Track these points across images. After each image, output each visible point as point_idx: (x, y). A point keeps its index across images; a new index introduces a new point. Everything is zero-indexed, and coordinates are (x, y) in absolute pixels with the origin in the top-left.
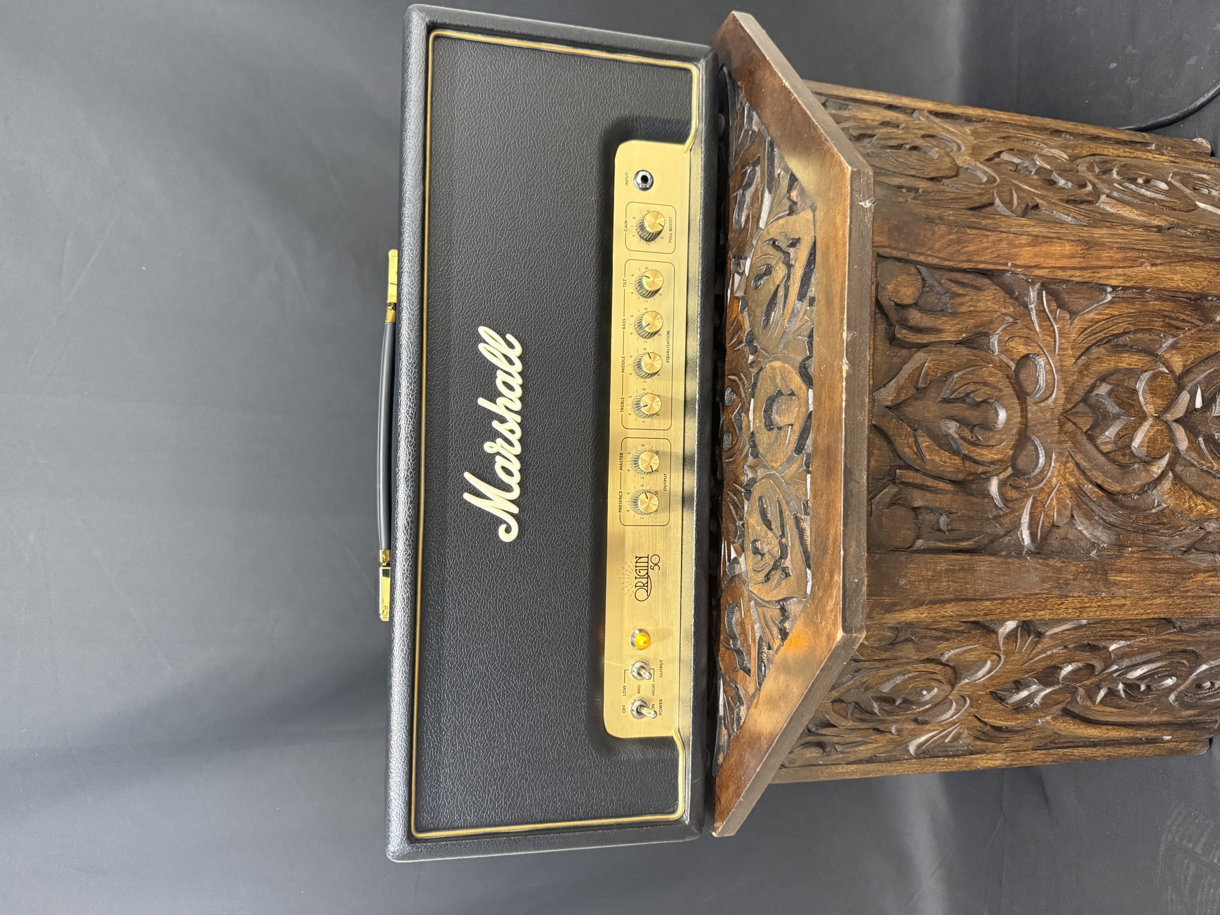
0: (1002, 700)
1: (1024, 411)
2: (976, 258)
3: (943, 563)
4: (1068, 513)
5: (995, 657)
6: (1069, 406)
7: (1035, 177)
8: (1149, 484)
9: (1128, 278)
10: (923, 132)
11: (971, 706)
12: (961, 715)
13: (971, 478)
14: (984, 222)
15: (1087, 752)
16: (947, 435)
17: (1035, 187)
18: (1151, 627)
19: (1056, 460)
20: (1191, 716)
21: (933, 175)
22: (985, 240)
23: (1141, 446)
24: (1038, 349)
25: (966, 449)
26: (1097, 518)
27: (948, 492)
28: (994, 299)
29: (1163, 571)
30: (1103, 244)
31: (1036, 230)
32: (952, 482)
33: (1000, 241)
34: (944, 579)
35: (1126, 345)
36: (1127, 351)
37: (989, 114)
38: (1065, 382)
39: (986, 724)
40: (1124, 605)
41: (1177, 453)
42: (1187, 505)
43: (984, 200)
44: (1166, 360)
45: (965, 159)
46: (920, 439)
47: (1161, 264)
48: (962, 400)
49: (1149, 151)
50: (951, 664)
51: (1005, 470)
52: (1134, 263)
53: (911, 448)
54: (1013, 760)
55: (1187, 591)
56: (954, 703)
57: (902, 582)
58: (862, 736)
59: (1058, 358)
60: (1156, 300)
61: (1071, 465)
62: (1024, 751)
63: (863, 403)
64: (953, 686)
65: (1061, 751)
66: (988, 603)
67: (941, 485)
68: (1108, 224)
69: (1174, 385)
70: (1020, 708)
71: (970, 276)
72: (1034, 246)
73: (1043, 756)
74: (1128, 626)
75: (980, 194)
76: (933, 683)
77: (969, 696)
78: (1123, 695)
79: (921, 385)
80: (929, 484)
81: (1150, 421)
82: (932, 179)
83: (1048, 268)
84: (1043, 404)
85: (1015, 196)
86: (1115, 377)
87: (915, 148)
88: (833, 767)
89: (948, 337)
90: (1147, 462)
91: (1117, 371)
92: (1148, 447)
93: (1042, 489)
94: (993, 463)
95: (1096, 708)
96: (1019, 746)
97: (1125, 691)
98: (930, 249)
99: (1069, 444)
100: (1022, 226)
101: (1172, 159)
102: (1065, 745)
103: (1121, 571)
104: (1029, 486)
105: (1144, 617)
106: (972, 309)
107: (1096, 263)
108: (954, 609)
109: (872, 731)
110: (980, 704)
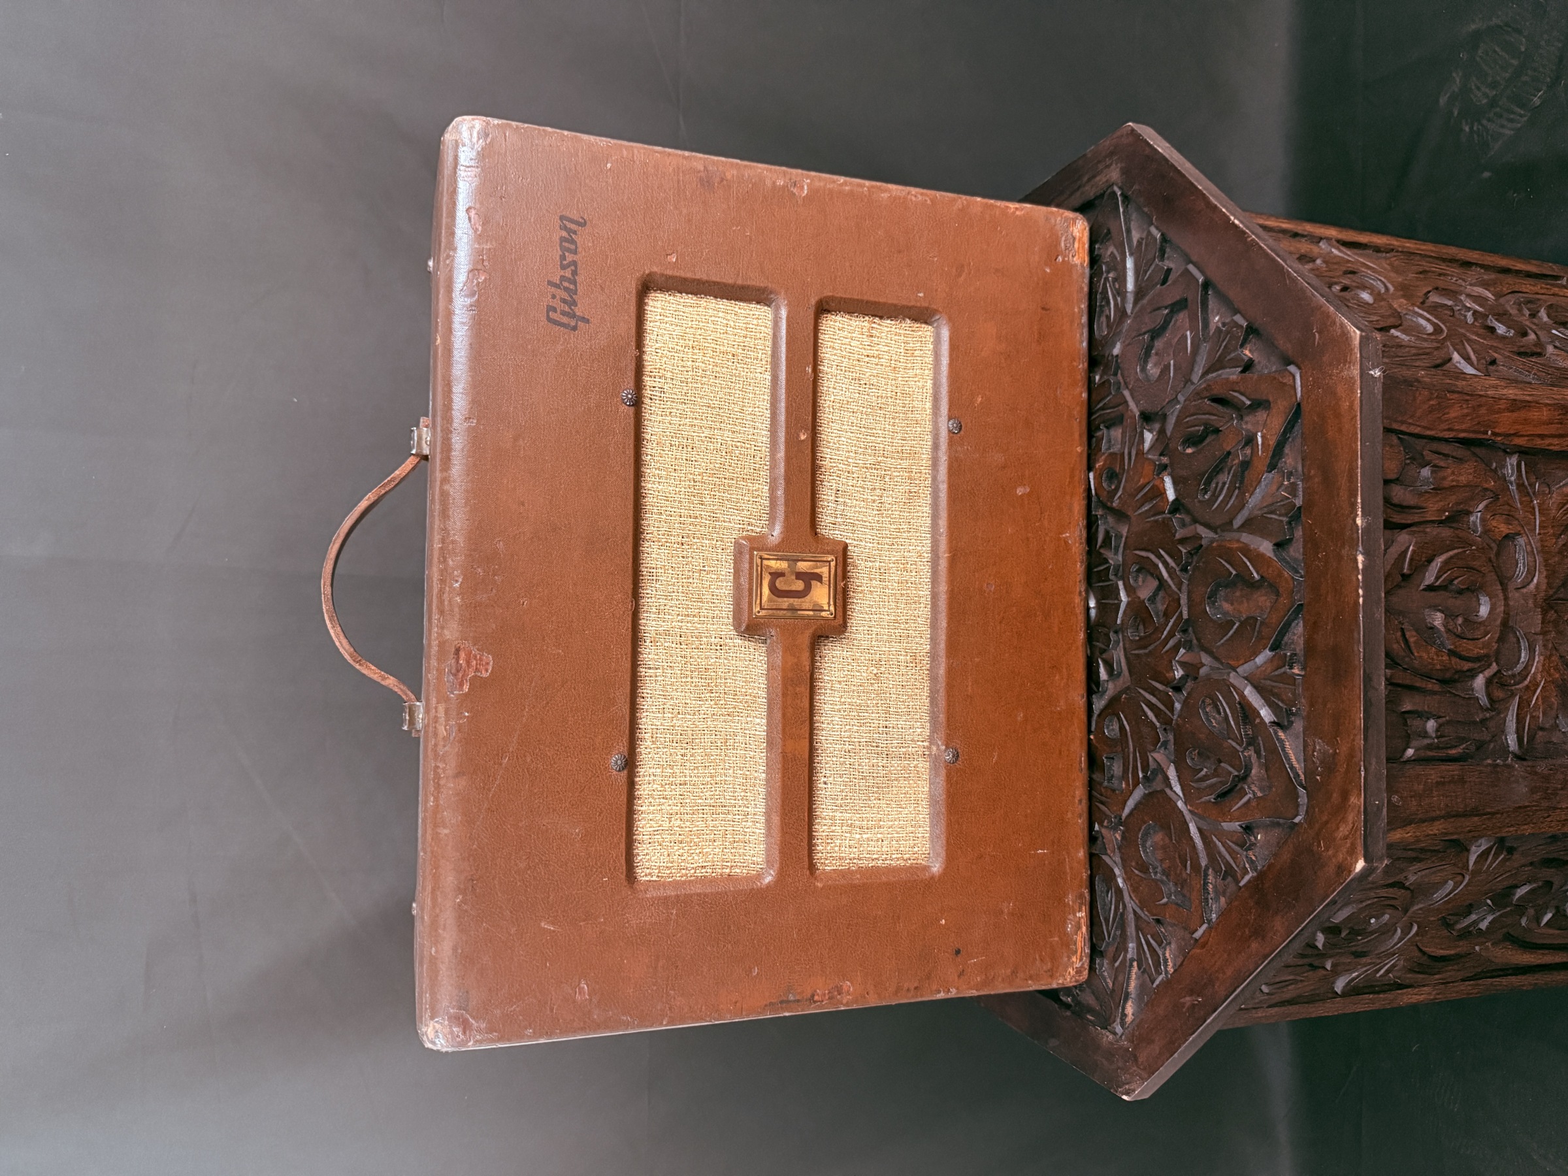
0: (1449, 926)
1: (1506, 599)
2: (1458, 426)
3: (1433, 774)
4: (1553, 713)
5: (1459, 878)
10: (1343, 269)
11: (1417, 934)
12: (1404, 944)
13: (1457, 676)
15: (1514, 980)
16: (1432, 628)
17: (1481, 337)
19: (1541, 654)
21: (1382, 324)
22: (1464, 406)
24: (1519, 528)
25: (1452, 643)
27: (1435, 693)
28: (1474, 472)
31: (1511, 392)
32: (1437, 680)
33: (1480, 406)
38: (1546, 564)
39: (1424, 953)
43: (1442, 354)
45: (1399, 304)
46: (1408, 634)
48: (1446, 587)
50: (1412, 888)
51: (1489, 666)
53: (1399, 644)
54: (1438, 994)
58: (1295, 974)
59: (1538, 537)
61: (1555, 658)
62: (1453, 982)
64: (1406, 911)
67: (1431, 685)
70: (1466, 934)
71: (1449, 445)
72: (1513, 411)
73: (1470, 988)
75: (1436, 348)
76: (1387, 911)
77: (1418, 923)
79: (1407, 571)
80: (1418, 684)
83: (1527, 436)
84: (1524, 590)
85: (1469, 348)
87: (1345, 289)
89: (1429, 516)
93: (1527, 687)
94: (1479, 658)
95: (1539, 931)
96: (1449, 977)
98: (1411, 417)
99: (1553, 634)
100: (1495, 387)
102: (1495, 974)
104: (1515, 684)
106: (1454, 483)
108: (1440, 827)
109: (1307, 968)
110: (1427, 931)
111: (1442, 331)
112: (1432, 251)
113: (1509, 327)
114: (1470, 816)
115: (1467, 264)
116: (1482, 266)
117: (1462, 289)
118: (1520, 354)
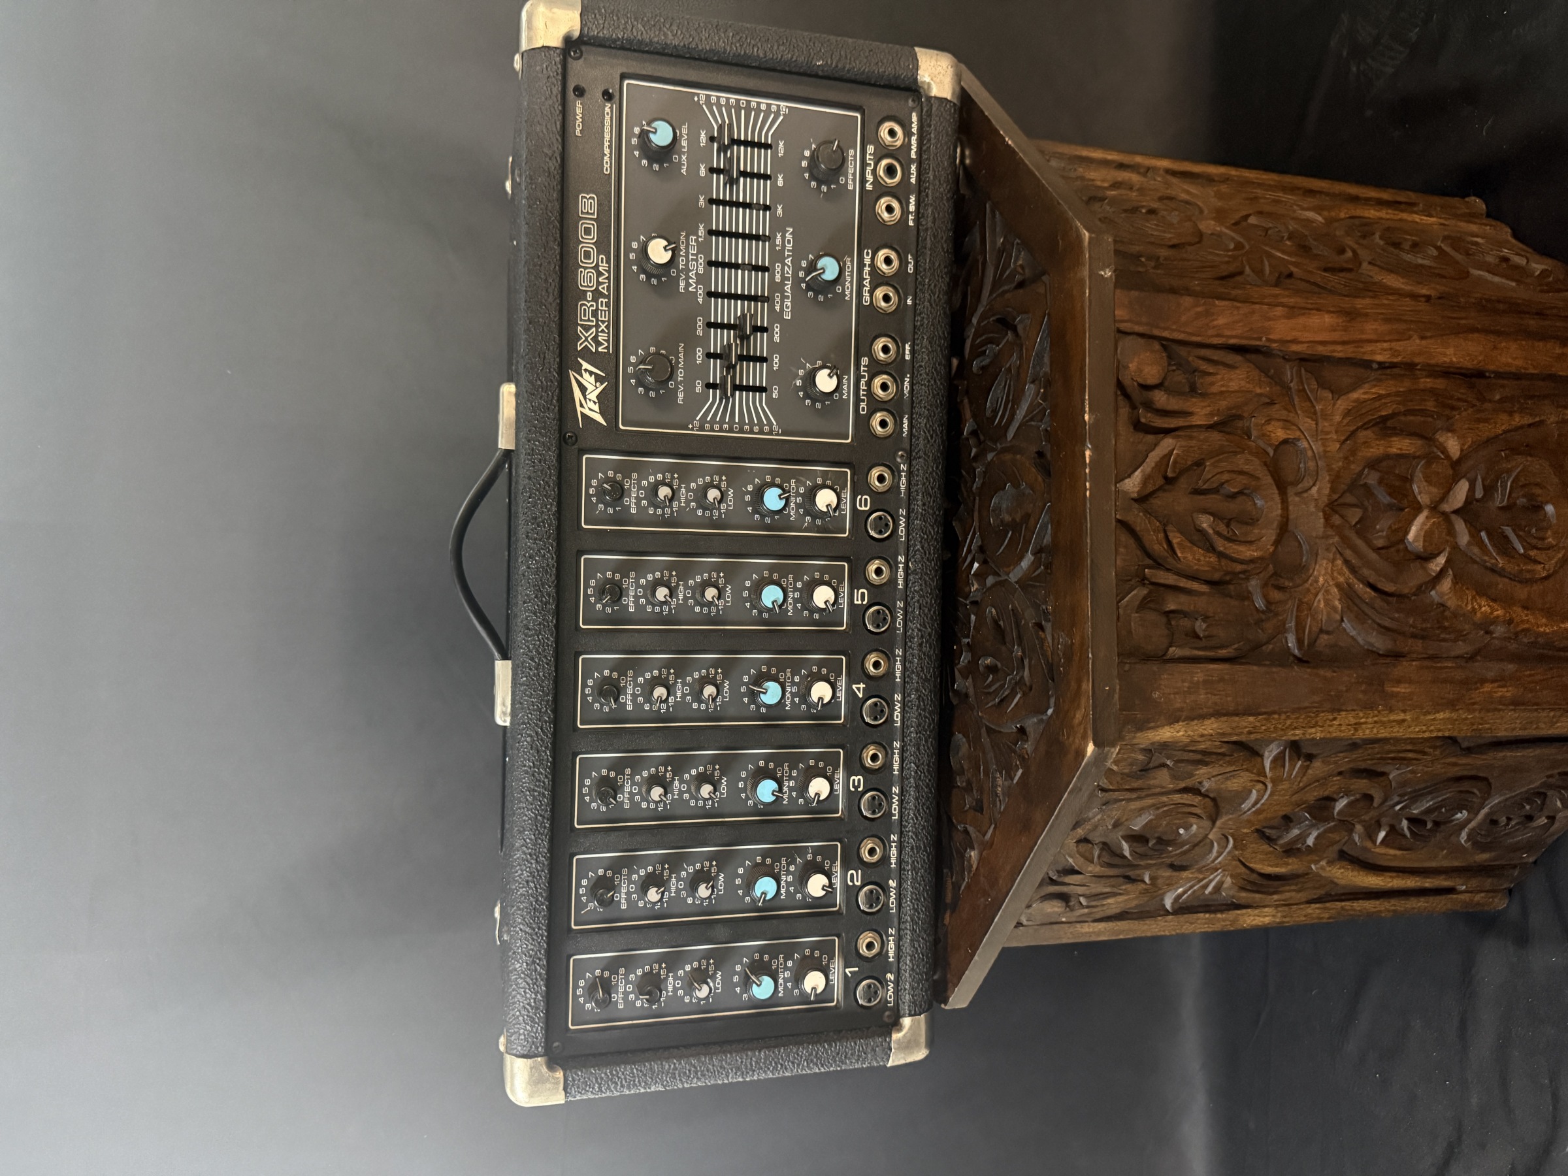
0: (1270, 840)
1: (1285, 502)
2: (1228, 333)
3: (1199, 673)
4: (1338, 616)
5: (1260, 786)
6: (1335, 497)
7: (1288, 243)
8: (1426, 583)
9: (1395, 353)
10: (1160, 194)
11: (1235, 847)
12: (1225, 859)
13: (1228, 578)
14: (1234, 292)
15: (1369, 905)
16: (1201, 530)
17: (1289, 254)
18: (1435, 748)
19: (1323, 557)
20: (1485, 861)
21: (1175, 241)
22: (1235, 312)
23: (1416, 541)
24: (1298, 433)
25: (1220, 545)
26: (1370, 622)
27: (1203, 594)
28: (1247, 378)
29: (1445, 681)
30: (1366, 315)
31: (1292, 301)
32: (1208, 582)
33: (1253, 312)
34: (1202, 691)
35: (1395, 428)
36: (1396, 435)
37: (1233, 172)
38: (1329, 470)
39: (1252, 870)
40: (1404, 721)
41: (1455, 547)
42: (1469, 607)
43: (1232, 268)
44: (1441, 444)
45: (1208, 226)
46: (1171, 535)
47: (1431, 337)
48: (1215, 491)
49: (1416, 213)
50: (1211, 795)
51: (1266, 569)
52: (1403, 336)
53: (1161, 544)
54: (1284, 917)
55: (1474, 704)
56: (1215, 844)
57: (1156, 695)
58: (1110, 886)
59: (1320, 443)
60: (1427, 377)
61: (1339, 562)
62: (1297, 904)
64: (1214, 822)
65: (1339, 904)
66: (1251, 719)
67: (1195, 586)
68: (1371, 294)
69: (1451, 472)
70: (1291, 849)
71: (1218, 352)
72: (1290, 318)
73: (1318, 911)
74: (1409, 747)
75: (1228, 263)
76: (1193, 820)
77: (1233, 836)
78: (1408, 835)
79: (1170, 474)
80: (1182, 584)
81: (1425, 513)
82: (1173, 246)
83: (1308, 342)
84: (1306, 496)
85: (1266, 263)
86: (1384, 464)
87: (1152, 212)
88: (1078, 925)
89: (1197, 420)
90: (1426, 558)
91: (1387, 457)
92: (1425, 541)
93: (1308, 590)
94: (1252, 561)
95: (1377, 850)
96: (1291, 898)
97: (1409, 828)
98: (1176, 323)
99: (1336, 539)
100: (1276, 296)
101: (1442, 221)
102: (1343, 897)
103: (1399, 682)
104: (1294, 587)
105: (1427, 735)
106: (1223, 389)
107: (1358, 336)
108: (1215, 726)
109: (1121, 880)
110: (1245, 845)
113: (1325, 246)
114: (1244, 715)
117: (1292, 213)
118: (1326, 270)
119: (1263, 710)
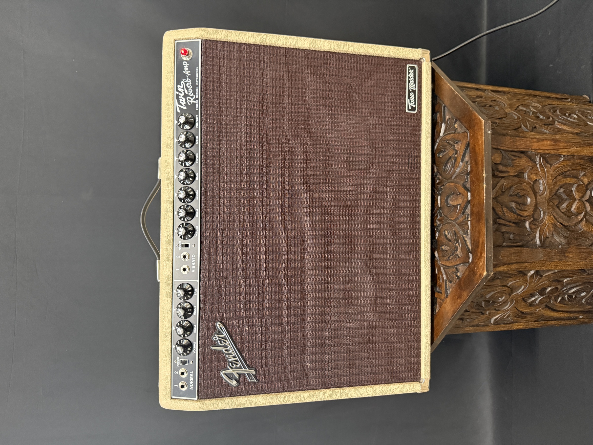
0: (525, 301)
1: (536, 198)
2: (520, 147)
3: (512, 250)
4: (552, 233)
5: (525, 284)
6: (551, 197)
7: (533, 116)
8: (577, 222)
9: (569, 152)
10: (491, 99)
11: (515, 303)
12: (511, 307)
13: (520, 221)
14: (521, 134)
15: (553, 322)
16: (512, 207)
17: (534, 120)
18: (578, 273)
19: (547, 215)
20: (589, 309)
21: (500, 117)
22: (522, 141)
23: (574, 209)
24: (540, 177)
25: (518, 212)
26: (561, 234)
27: (513, 226)
28: (525, 161)
29: (583, 252)
30: (560, 141)
31: (538, 137)
32: (514, 223)
33: (527, 141)
34: (513, 256)
35: (568, 175)
36: (569, 177)
37: (511, 90)
38: (549, 188)
39: (519, 311)
40: (571, 264)
41: (586, 212)
42: (590, 230)
43: (518, 126)
44: (582, 180)
45: (508, 110)
46: (504, 209)
47: (579, 147)
48: (516, 195)
49: (568, 102)
50: (510, 287)
51: (530, 219)
52: (570, 147)
53: (501, 212)
54: (527, 326)
55: (592, 259)
56: (509, 303)
57: (500, 257)
58: (477, 316)
59: (546, 180)
60: (578, 159)
61: (552, 216)
62: (531, 322)
63: (490, 197)
64: (510, 295)
65: (543, 322)
66: (526, 264)
67: (511, 224)
68: (560, 133)
69: (585, 188)
70: (531, 304)
71: (517, 153)
72: (538, 142)
73: (537, 324)
74: (571, 273)
75: (517, 124)
76: (504, 295)
77: (515, 300)
78: (567, 300)
79: (503, 190)
80: (507, 224)
81: (577, 201)
82: (499, 118)
83: (542, 150)
84: (542, 196)
85: (528, 123)
86: (565, 186)
87: (490, 106)
88: (465, 328)
89: (511, 174)
90: (577, 215)
91: (566, 184)
92: (577, 210)
93: (543, 225)
94: (527, 216)
95: (557, 305)
96: (529, 320)
97: (568, 298)
98: (505, 145)
99: (551, 209)
100: (533, 135)
101: (576, 105)
103: (569, 253)
104: (538, 224)
105: (577, 269)
106: (518, 164)
107: (558, 147)
108: (515, 266)
109: (480, 313)
110: (518, 303)
111: (520, 118)
112: (524, 92)
113: (543, 116)
114: (524, 263)
115: (535, 96)
116: (540, 96)
117: (531, 104)
118: (545, 125)
119: (530, 261)
